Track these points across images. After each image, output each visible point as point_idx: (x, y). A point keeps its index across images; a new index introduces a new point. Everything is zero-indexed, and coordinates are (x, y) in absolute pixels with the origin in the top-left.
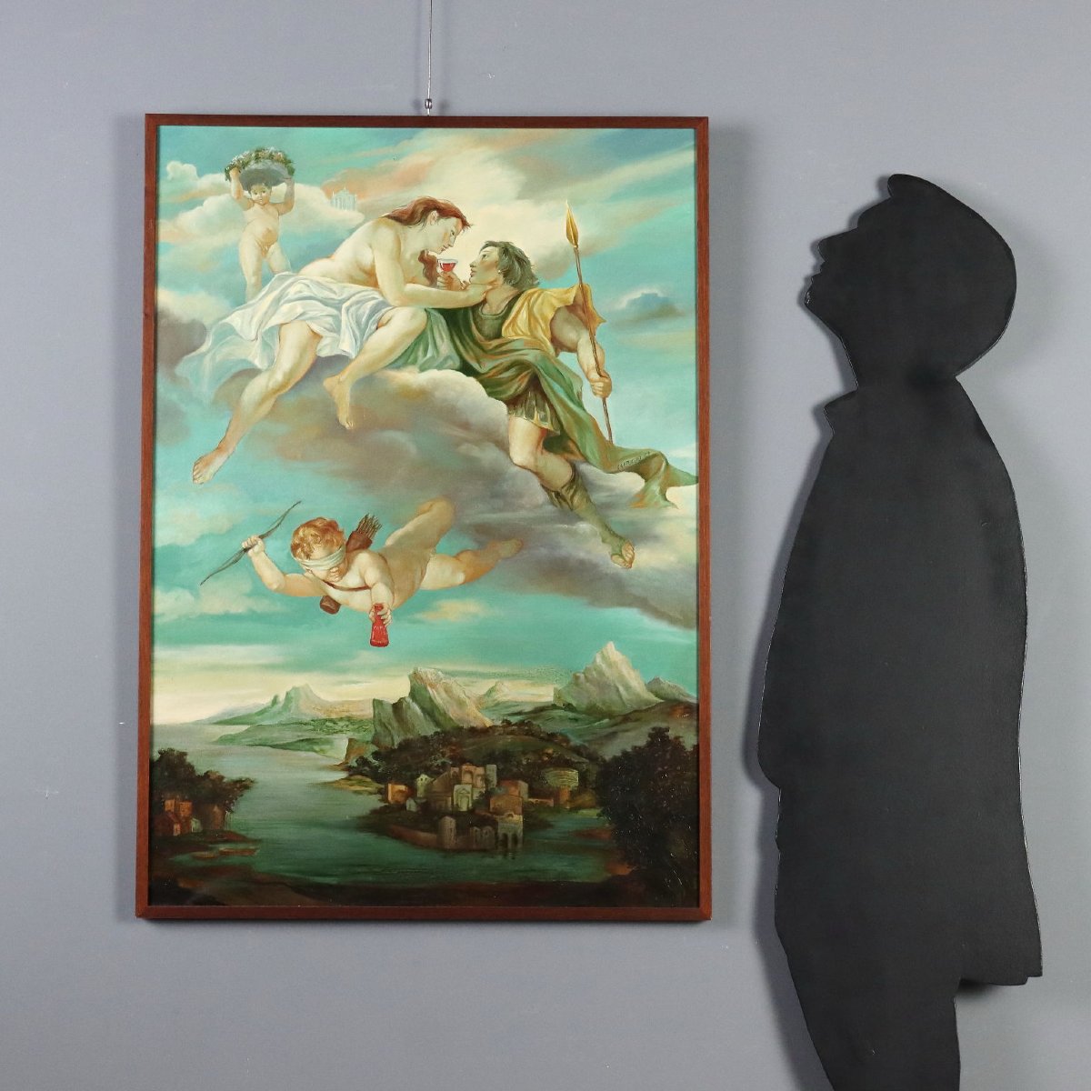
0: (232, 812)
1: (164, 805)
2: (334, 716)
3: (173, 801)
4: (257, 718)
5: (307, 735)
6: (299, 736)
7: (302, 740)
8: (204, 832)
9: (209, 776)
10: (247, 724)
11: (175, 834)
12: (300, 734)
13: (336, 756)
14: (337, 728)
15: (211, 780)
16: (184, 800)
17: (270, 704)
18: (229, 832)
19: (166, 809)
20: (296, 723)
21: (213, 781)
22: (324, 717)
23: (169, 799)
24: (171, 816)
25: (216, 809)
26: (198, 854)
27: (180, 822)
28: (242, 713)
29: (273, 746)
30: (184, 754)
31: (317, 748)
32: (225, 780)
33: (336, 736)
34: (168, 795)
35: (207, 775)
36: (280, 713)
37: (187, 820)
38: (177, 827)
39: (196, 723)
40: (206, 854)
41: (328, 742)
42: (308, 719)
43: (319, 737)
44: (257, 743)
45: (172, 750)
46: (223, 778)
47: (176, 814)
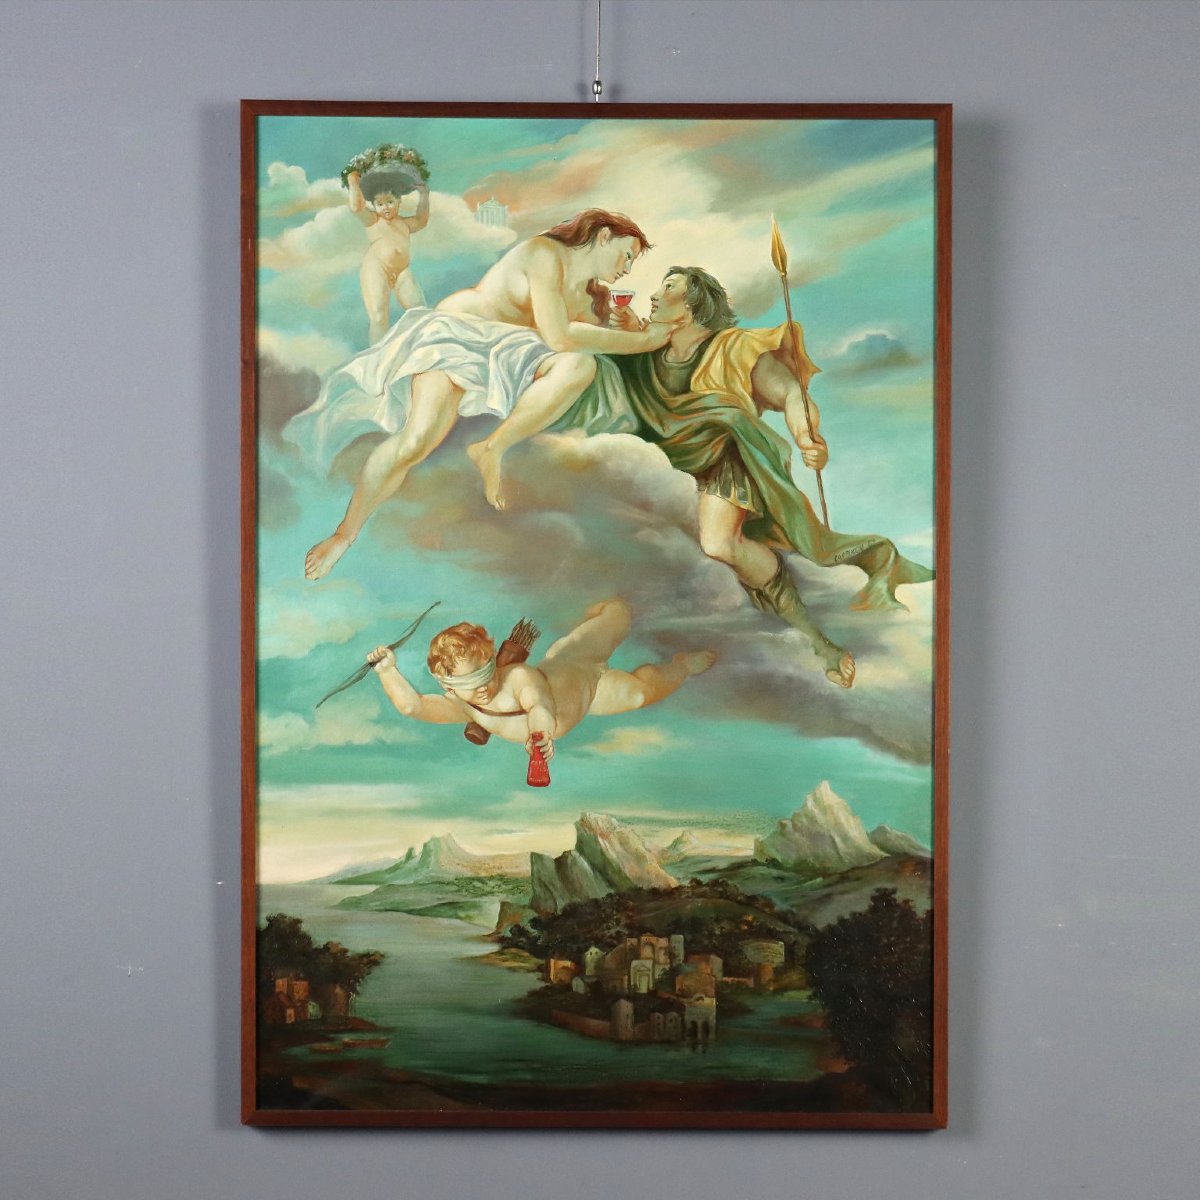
0: (358, 993)
1: (274, 986)
2: (483, 874)
3: (286, 980)
4: (387, 876)
5: (450, 898)
6: (439, 899)
7: (444, 904)
8: (323, 1020)
9: (329, 949)
10: (376, 883)
11: (289, 1021)
12: (440, 896)
13: (486, 924)
14: (487, 889)
15: (331, 954)
16: (298, 979)
17: (403, 859)
18: (355, 1018)
19: (277, 990)
20: (437, 883)
21: (334, 955)
22: (470, 874)
23: (281, 978)
24: (282, 998)
25: (338, 990)
26: (317, 1046)
27: (294, 1006)
28: (370, 870)
29: (410, 912)
30: (298, 921)
31: (462, 914)
32: (349, 954)
33: (485, 899)
34: (280, 972)
35: (327, 947)
36: (416, 870)
37: (304, 1004)
38: (290, 1012)
39: (312, 883)
40: (327, 1046)
41: (475, 906)
42: (451, 878)
43: (464, 900)
44: (388, 908)
45: (283, 916)
46: (346, 951)
47: (290, 997)
